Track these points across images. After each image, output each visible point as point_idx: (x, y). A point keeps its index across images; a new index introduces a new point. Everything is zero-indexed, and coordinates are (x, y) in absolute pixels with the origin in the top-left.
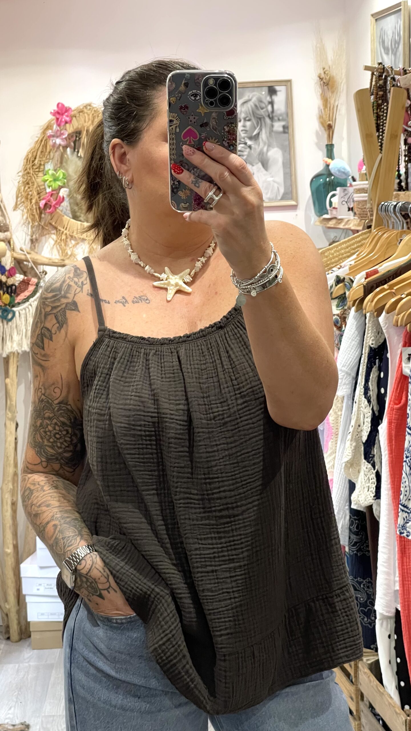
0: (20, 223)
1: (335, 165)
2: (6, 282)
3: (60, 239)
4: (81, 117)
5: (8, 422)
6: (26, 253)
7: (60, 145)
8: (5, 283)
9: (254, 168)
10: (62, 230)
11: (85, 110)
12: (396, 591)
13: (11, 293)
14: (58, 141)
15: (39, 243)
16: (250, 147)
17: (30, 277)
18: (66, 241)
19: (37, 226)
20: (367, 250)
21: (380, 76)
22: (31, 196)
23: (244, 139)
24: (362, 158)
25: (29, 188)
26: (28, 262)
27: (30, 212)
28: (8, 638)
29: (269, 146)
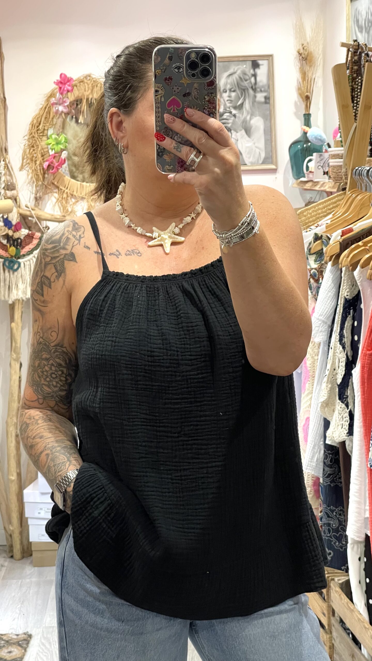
0: (25, 183)
1: (312, 133)
2: (13, 235)
3: (61, 197)
4: (81, 86)
5: (13, 363)
6: (30, 209)
7: (62, 112)
8: (12, 237)
9: (238, 134)
10: (64, 189)
11: (85, 81)
12: (366, 518)
13: (17, 245)
14: (61, 108)
15: (42, 201)
16: (235, 116)
17: (34, 232)
18: (67, 199)
19: (41, 185)
20: (342, 210)
21: (355, 52)
22: (36, 158)
23: (229, 108)
24: (338, 126)
25: (34, 150)
26: (33, 218)
27: (34, 172)
28: (12, 557)
29: (252, 115)
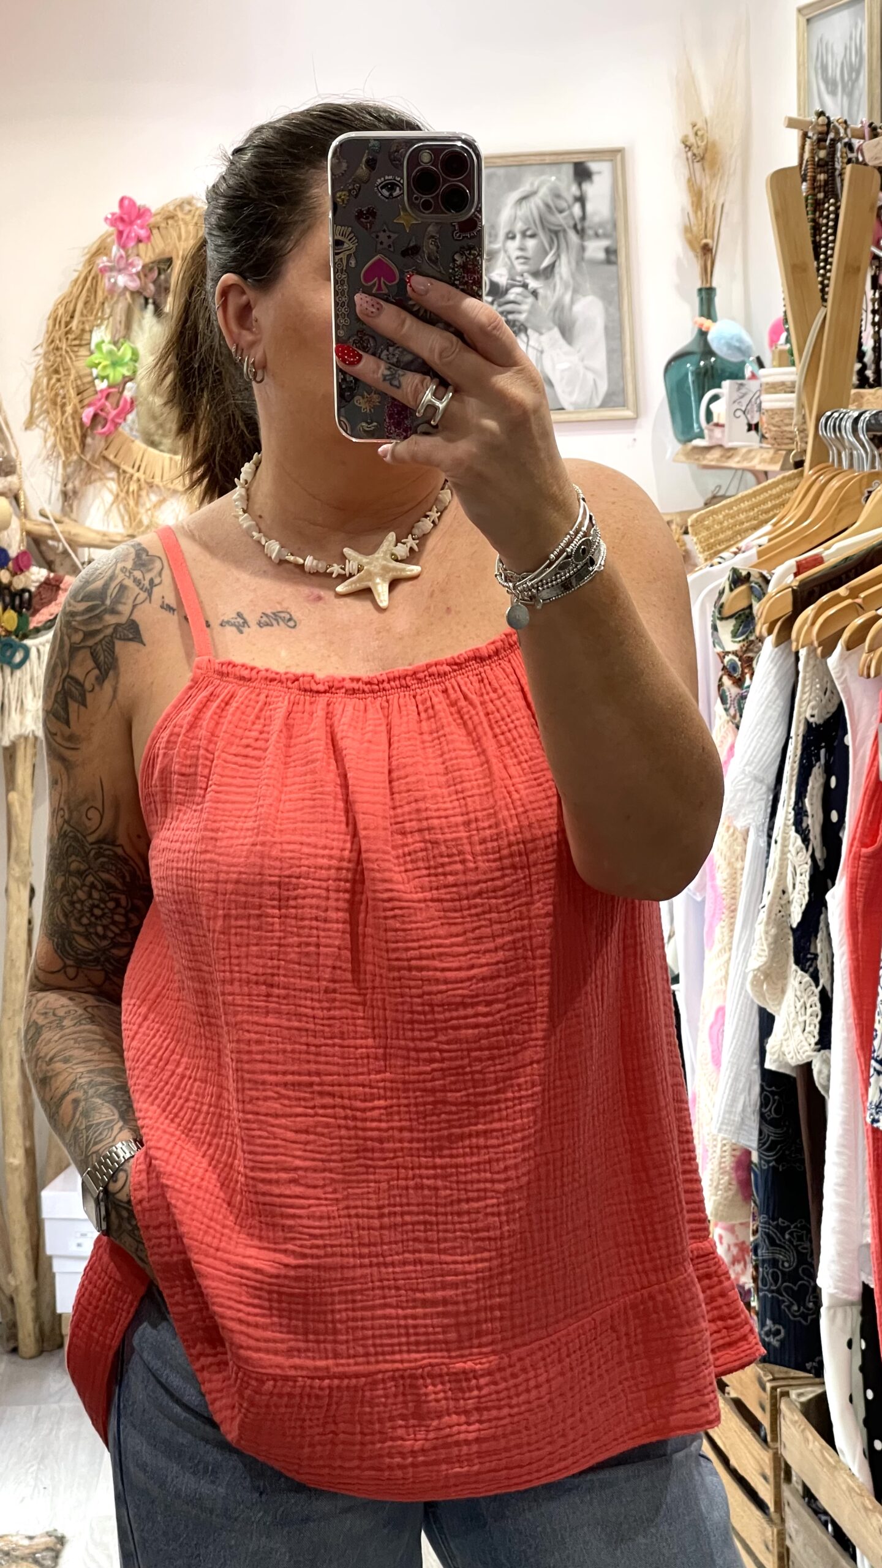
0: (39, 456)
1: (721, 333)
2: (11, 583)
3: (125, 490)
4: (170, 228)
5: (12, 889)
6: (52, 521)
7: (126, 288)
8: (8, 587)
9: (544, 338)
10: (130, 470)
11: (180, 215)
12: (864, 1247)
13: (21, 606)
14: (122, 280)
15: (80, 499)
16: (534, 293)
17: (61, 572)
18: (139, 496)
19: (76, 463)
20: (796, 513)
21: (821, 140)
22: (64, 398)
23: (522, 276)
24: (782, 315)
25: (59, 380)
26: (59, 540)
27: (61, 432)
28: (15, 1350)
29: (575, 291)
